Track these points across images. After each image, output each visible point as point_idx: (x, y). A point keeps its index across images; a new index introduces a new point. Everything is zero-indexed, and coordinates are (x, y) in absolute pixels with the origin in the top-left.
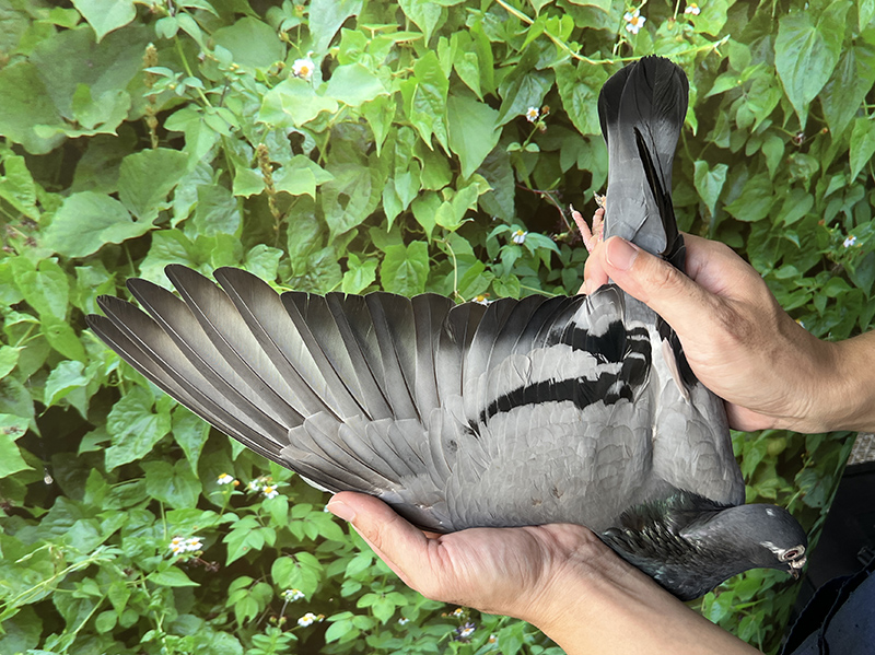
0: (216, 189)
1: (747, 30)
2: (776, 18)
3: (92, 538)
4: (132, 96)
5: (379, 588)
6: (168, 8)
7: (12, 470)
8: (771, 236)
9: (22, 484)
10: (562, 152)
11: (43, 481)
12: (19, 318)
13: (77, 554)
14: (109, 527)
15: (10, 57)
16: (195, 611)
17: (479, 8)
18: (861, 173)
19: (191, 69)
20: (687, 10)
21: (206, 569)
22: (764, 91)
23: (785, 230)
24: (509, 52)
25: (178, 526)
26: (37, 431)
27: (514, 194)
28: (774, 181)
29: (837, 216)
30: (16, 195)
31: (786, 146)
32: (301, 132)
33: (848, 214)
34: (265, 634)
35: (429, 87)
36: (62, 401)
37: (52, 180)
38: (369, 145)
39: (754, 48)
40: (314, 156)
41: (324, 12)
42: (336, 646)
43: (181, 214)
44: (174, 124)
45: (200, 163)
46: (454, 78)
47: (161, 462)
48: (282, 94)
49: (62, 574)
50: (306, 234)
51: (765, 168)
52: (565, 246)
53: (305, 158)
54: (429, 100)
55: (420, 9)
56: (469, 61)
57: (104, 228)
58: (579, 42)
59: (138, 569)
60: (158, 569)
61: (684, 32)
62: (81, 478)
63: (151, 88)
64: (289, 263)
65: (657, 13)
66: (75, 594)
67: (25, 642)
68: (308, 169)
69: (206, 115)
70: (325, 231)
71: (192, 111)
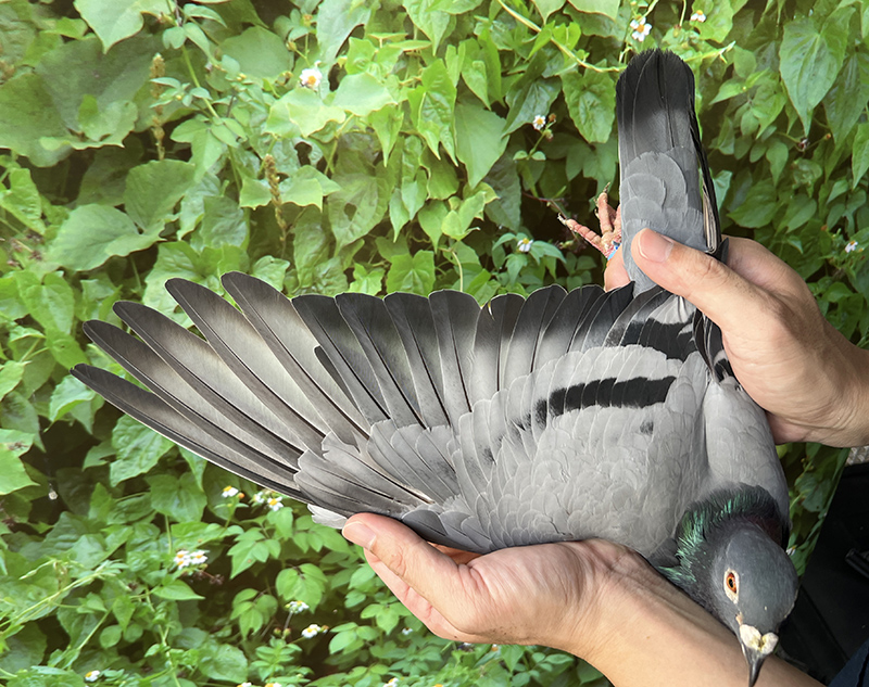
0: (222, 200)
1: (753, 37)
2: (781, 24)
3: (96, 553)
4: (139, 107)
5: (383, 599)
6: (176, 18)
7: (16, 486)
8: (774, 242)
9: (26, 500)
10: (568, 161)
11: (48, 497)
12: (24, 332)
13: (81, 570)
14: (113, 542)
15: (15, 69)
16: (199, 624)
17: (487, 16)
18: (863, 178)
19: (198, 79)
20: (693, 17)
21: (211, 582)
22: (770, 97)
23: (788, 235)
24: (517, 61)
25: (183, 539)
26: (41, 446)
27: (519, 202)
28: (778, 187)
29: (839, 221)
30: (21, 208)
31: (790, 152)
32: (308, 143)
33: (850, 219)
34: (269, 646)
35: (437, 96)
36: (67, 415)
37: (58, 192)
38: (376, 155)
39: (759, 54)
40: (321, 166)
41: (332, 21)
42: (340, 656)
43: (187, 226)
44: (181, 135)
45: (206, 174)
46: (462, 87)
47: (166, 476)
48: (289, 104)
49: (67, 589)
50: (313, 245)
51: (769, 174)
52: (569, 254)
53: (312, 169)
54: (437, 108)
55: (429, 17)
56: (477, 69)
57: (110, 240)
58: (586, 49)
59: (142, 583)
60: (163, 583)
61: (690, 40)
62: (85, 493)
63: (157, 98)
64: (295, 275)
65: (663, 21)
66: (80, 610)
67: (29, 659)
68: (315, 180)
69: (213, 126)
70: (331, 242)
71: (199, 122)
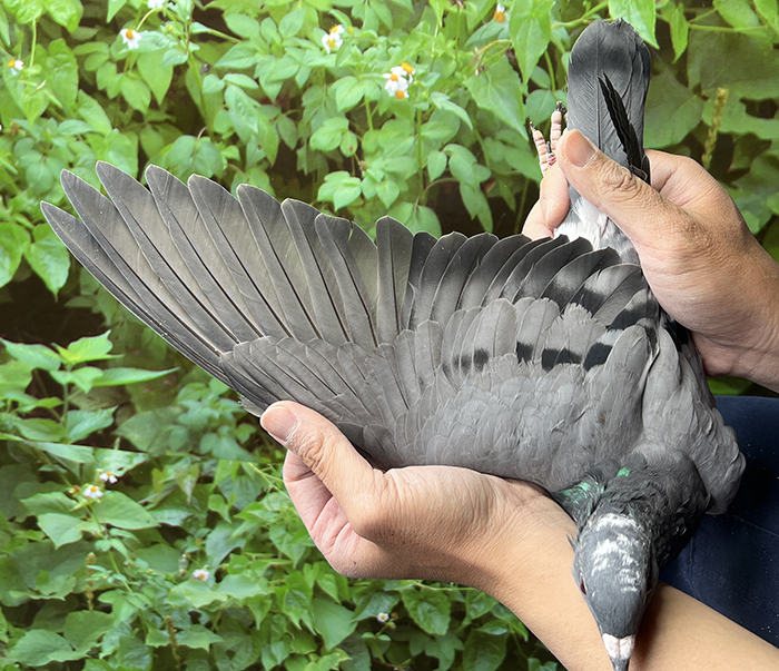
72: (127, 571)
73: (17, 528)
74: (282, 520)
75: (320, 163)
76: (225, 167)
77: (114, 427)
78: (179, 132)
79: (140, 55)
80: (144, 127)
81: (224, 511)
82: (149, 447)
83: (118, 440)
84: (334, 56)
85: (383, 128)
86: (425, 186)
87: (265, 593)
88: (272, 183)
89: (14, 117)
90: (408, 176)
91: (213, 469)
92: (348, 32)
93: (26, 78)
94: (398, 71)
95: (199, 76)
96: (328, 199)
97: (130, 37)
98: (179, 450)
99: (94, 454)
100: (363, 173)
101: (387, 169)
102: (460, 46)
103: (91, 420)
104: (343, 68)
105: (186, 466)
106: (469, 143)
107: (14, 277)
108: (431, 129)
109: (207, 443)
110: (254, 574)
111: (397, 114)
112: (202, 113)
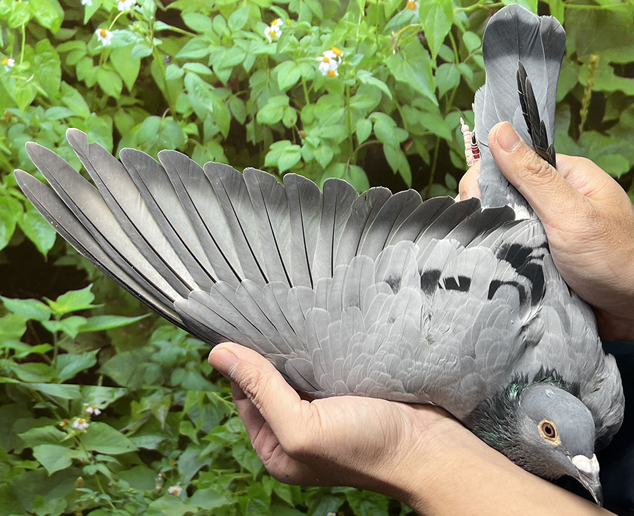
72: (111, 491)
73: (15, 459)
74: (243, 439)
75: (266, 135)
76: (186, 141)
77: (97, 366)
78: (147, 114)
79: (112, 50)
80: (117, 110)
81: (193, 434)
82: (128, 383)
83: (101, 378)
84: (275, 44)
85: (318, 102)
86: (354, 149)
87: (231, 503)
88: (225, 153)
89: (7, 106)
90: (340, 141)
91: (183, 399)
92: (287, 24)
93: (17, 74)
94: (329, 54)
95: (162, 66)
96: (274, 165)
97: (103, 35)
98: (154, 384)
99: (80, 391)
100: (303, 141)
101: (323, 136)
102: (380, 30)
103: (77, 362)
104: (283, 54)
105: (159, 397)
106: (389, 111)
107: (10, 242)
108: (358, 100)
109: (177, 377)
110: (220, 487)
111: (329, 90)
112: (166, 96)
